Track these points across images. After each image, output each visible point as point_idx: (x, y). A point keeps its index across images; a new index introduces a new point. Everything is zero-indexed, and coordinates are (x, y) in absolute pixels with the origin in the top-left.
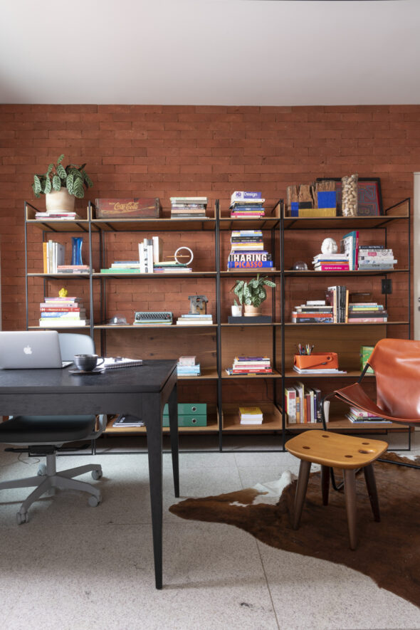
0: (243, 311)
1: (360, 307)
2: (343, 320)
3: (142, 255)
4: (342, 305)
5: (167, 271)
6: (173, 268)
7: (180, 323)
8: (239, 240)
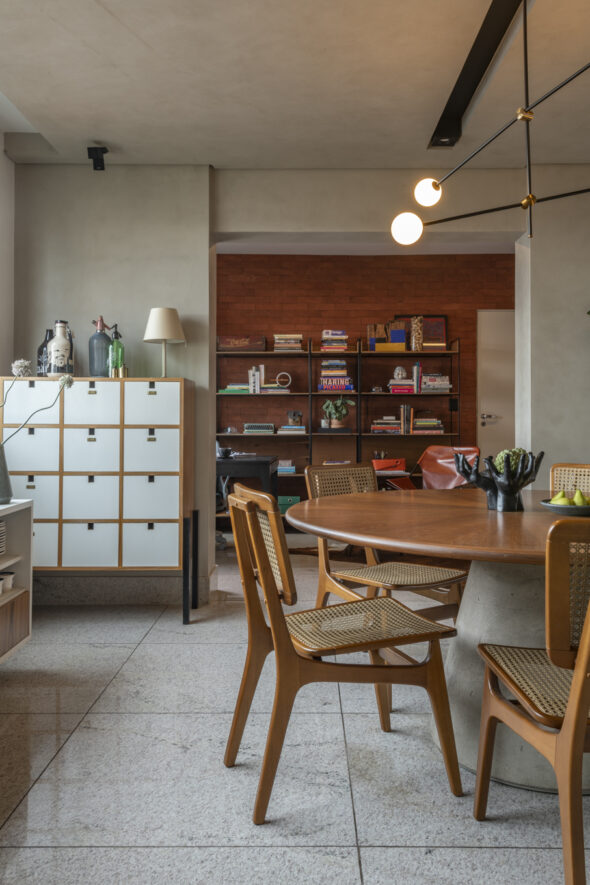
0: (330, 424)
1: (421, 422)
2: (408, 432)
3: (251, 380)
4: (408, 420)
5: (270, 392)
6: (276, 389)
7: (280, 432)
8: (328, 367)
